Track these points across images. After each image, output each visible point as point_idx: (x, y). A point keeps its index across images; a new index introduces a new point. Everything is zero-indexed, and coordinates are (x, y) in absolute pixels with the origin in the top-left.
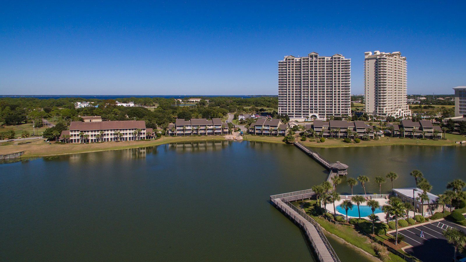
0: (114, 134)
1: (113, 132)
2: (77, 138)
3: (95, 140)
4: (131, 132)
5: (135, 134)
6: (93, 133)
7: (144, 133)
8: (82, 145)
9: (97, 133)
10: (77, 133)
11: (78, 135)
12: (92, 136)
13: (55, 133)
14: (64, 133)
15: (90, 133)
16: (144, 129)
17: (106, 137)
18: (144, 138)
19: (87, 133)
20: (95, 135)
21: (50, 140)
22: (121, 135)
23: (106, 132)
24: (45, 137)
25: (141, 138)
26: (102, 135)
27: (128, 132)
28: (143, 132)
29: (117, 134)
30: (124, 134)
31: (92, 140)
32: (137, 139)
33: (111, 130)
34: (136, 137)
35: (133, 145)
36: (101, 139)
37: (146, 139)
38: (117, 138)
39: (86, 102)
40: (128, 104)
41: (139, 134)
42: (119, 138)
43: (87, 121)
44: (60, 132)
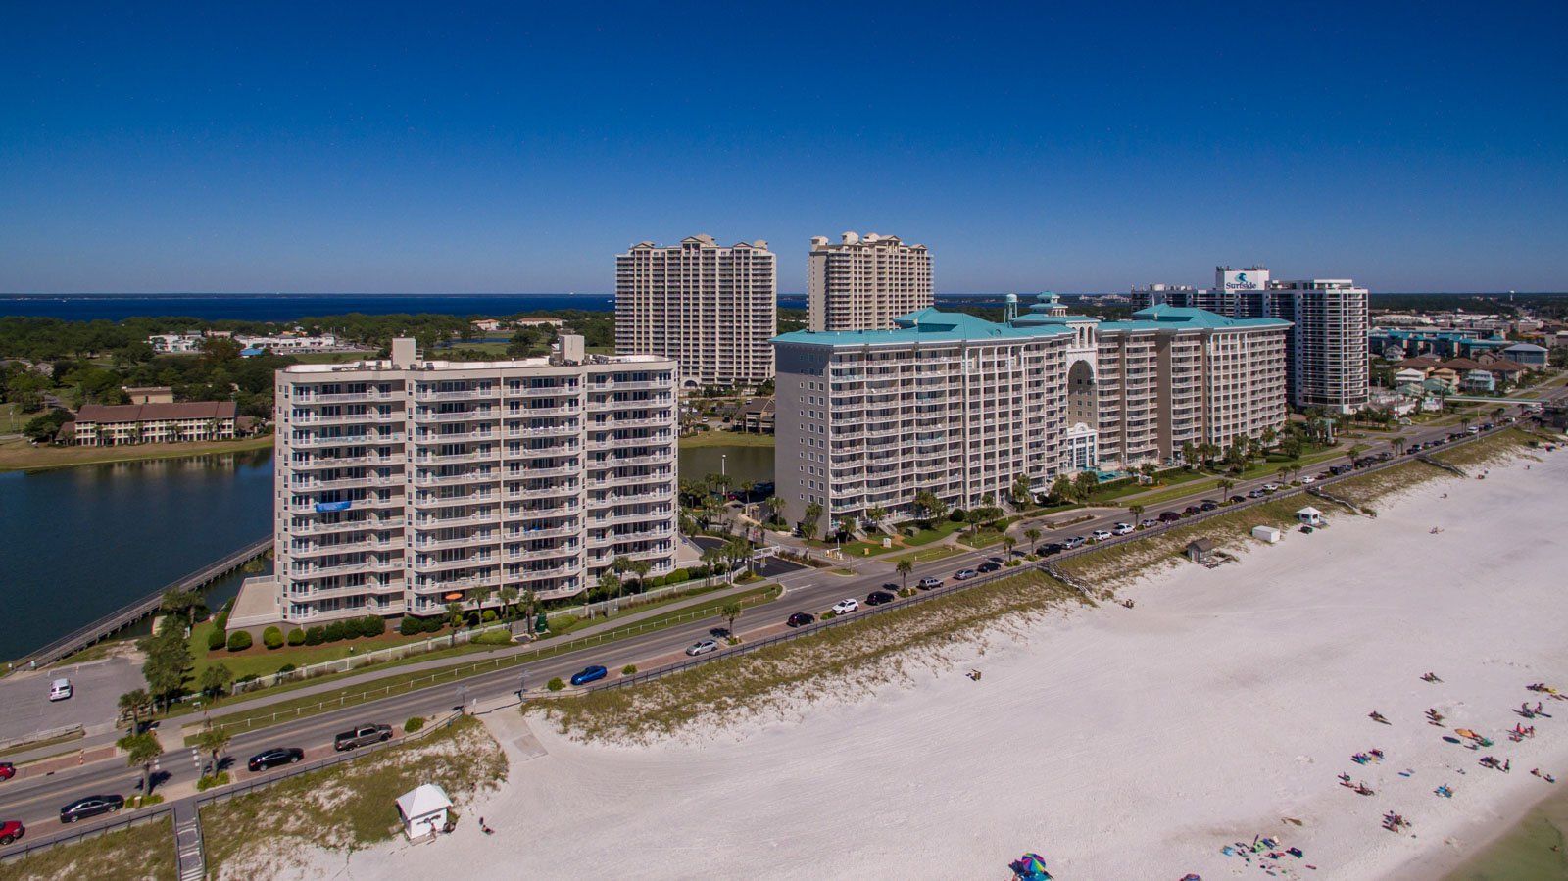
0: (167, 429)
1: (164, 425)
2: (90, 435)
3: (126, 440)
4: (202, 424)
5: (210, 428)
6: (123, 427)
7: (230, 427)
8: (99, 450)
9: (130, 427)
10: (90, 427)
11: (92, 431)
12: (120, 432)
13: (48, 428)
14: (65, 427)
15: (116, 428)
16: (230, 419)
17: (150, 434)
18: (230, 435)
19: (109, 428)
20: (126, 431)
22: (180, 430)
23: (150, 426)
24: (28, 436)
25: (224, 435)
26: (141, 430)
27: (195, 424)
28: (227, 423)
29: (172, 429)
30: (186, 428)
31: (120, 440)
32: (214, 438)
33: (160, 421)
34: (211, 435)
35: (207, 448)
36: (137, 437)
37: (233, 437)
38: (173, 436)
39: (203, 331)
40: (318, 340)
41: (219, 427)
42: (177, 435)
43: (138, 400)
44: (59, 426)
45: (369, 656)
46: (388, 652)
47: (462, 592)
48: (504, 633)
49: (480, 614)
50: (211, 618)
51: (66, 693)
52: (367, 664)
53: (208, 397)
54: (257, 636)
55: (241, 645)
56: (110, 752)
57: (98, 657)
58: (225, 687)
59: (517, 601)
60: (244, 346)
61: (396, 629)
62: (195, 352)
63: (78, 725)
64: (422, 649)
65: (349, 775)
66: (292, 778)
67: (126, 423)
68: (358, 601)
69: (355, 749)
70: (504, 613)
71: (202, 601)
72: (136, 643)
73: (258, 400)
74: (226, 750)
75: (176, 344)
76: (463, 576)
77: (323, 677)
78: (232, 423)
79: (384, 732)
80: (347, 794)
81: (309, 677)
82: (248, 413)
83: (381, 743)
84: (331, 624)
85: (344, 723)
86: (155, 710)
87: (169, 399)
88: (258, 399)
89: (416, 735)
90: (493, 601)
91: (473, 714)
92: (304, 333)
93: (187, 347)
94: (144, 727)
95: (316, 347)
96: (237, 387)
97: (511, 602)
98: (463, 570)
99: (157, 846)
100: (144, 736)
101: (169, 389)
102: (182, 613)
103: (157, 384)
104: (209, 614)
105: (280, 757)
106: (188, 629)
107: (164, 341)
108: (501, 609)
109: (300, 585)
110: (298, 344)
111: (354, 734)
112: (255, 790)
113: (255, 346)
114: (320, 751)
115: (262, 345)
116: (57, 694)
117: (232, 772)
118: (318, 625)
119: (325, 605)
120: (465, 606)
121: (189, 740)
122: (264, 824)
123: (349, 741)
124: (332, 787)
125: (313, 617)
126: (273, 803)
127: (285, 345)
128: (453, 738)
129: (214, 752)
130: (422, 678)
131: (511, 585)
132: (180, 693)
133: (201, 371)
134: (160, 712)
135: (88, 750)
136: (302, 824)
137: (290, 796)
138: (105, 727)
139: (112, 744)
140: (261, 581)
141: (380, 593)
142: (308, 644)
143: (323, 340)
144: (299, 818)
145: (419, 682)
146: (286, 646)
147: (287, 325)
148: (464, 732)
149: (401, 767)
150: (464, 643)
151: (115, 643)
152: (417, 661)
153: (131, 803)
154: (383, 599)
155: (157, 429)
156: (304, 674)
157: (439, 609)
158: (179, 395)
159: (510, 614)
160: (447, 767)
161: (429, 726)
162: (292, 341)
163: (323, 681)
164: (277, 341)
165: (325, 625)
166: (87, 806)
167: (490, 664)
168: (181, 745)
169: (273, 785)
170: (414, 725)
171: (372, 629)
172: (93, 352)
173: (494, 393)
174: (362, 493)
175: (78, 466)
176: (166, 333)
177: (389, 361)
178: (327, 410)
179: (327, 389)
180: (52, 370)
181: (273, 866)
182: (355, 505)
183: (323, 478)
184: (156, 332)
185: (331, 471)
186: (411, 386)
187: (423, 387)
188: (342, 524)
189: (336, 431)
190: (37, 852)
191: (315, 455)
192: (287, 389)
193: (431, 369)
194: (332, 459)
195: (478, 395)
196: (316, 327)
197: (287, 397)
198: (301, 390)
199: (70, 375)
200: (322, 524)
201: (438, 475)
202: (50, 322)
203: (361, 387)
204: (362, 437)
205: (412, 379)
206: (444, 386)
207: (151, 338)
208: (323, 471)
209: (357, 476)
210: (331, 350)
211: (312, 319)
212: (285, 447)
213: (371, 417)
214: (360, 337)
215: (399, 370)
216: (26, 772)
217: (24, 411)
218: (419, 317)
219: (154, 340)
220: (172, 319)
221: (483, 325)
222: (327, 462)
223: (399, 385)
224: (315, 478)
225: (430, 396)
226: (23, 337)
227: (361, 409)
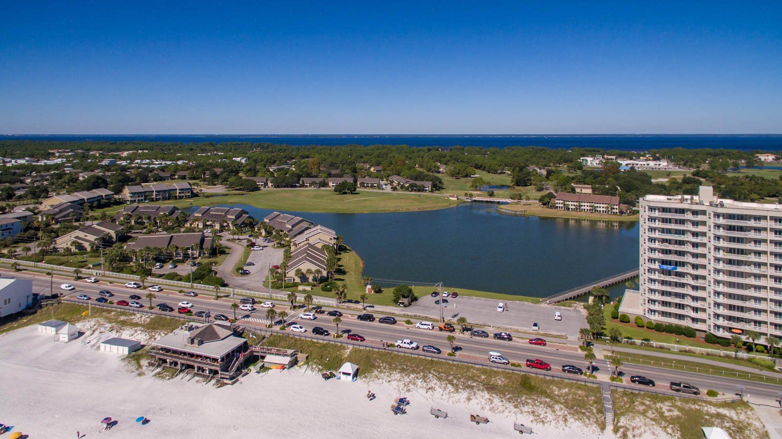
0: (590, 206)
1: (589, 204)
2: (561, 205)
3: (574, 209)
4: (604, 206)
5: (608, 208)
6: (573, 203)
7: (616, 209)
8: (564, 212)
9: (575, 204)
10: (561, 202)
11: (562, 203)
12: (572, 205)
13: (547, 200)
14: (552, 200)
15: (570, 203)
16: (617, 205)
17: (583, 208)
18: (616, 212)
19: (568, 203)
20: (574, 205)
21: (544, 204)
22: (595, 207)
23: (583, 204)
24: (539, 202)
25: (614, 212)
26: (580, 205)
27: (602, 205)
28: (615, 207)
29: (592, 206)
30: (598, 207)
31: (572, 209)
32: (610, 213)
33: (587, 202)
34: (608, 211)
35: (607, 217)
36: (578, 208)
37: (618, 214)
38: (592, 210)
39: (603, 155)
40: (658, 163)
41: (612, 208)
42: (594, 210)
43: (578, 190)
44: (550, 200)
45: (688, 348)
46: (698, 349)
47: (742, 330)
48: (770, 363)
49: (754, 347)
50: (612, 303)
51: (559, 318)
52: (686, 351)
53: (606, 193)
54: (632, 318)
55: (625, 320)
56: (576, 349)
57: (569, 306)
58: (619, 338)
59: (779, 346)
60: (621, 164)
61: (702, 338)
62: (600, 166)
63: (565, 334)
64: (717, 354)
65: (677, 404)
66: (650, 393)
67: (574, 202)
68: (681, 317)
69: (680, 393)
70: (770, 350)
71: (607, 294)
72: (583, 305)
73: (631, 196)
74: (621, 368)
75: (592, 162)
76: (743, 321)
77: (664, 350)
78: (617, 207)
79: (695, 390)
80: (676, 413)
81: (657, 348)
82: (625, 203)
83: (693, 395)
84: (667, 324)
85: (677, 378)
86: (592, 338)
87: (590, 191)
88: (629, 196)
89: (710, 399)
90: (762, 341)
91: (748, 402)
92: (651, 158)
93: (596, 163)
94: (589, 344)
95: (657, 166)
96: (619, 188)
97: (775, 346)
98: (743, 318)
99: (596, 397)
100: (588, 348)
101: (590, 186)
102: (600, 297)
103: (585, 183)
104: (611, 301)
105: (644, 381)
106: (602, 306)
107: (587, 161)
108: (769, 348)
109: (652, 300)
110: (648, 165)
111: (679, 385)
112: (633, 391)
113: (627, 165)
114: (663, 386)
115: (630, 164)
116: (556, 318)
117: (623, 378)
118: (661, 323)
119: (664, 314)
120: (744, 338)
121: (606, 357)
122: (638, 408)
123: (677, 388)
124: (669, 406)
125: (656, 318)
126: (642, 401)
127: (641, 165)
128: (735, 410)
129: (616, 367)
130: (716, 369)
131: (776, 336)
132: (602, 334)
133: (603, 179)
134: (594, 340)
135: (569, 345)
136: (655, 416)
137: (649, 401)
138: (575, 338)
139: (577, 346)
140: (633, 292)
141: (693, 317)
142: (656, 330)
143: (661, 163)
144: (653, 413)
145: (716, 372)
146: (645, 328)
147: (642, 153)
148: (742, 410)
149: (705, 412)
150: (742, 359)
151: (575, 302)
152: (714, 359)
153: (585, 375)
154: (694, 320)
155: (586, 206)
156: (654, 345)
157: (727, 335)
158: (594, 190)
159: (774, 353)
160: (732, 424)
161: (720, 398)
162: (645, 163)
163: (664, 352)
164: (637, 163)
165: (664, 324)
166: (570, 368)
167: (760, 378)
168: (603, 358)
169: (642, 393)
170: (711, 393)
171: (690, 333)
172: (559, 164)
173: (762, 224)
174: (683, 264)
175: (557, 218)
176: (587, 156)
177: (698, 197)
178: (664, 220)
179: (664, 210)
180: (546, 173)
181: (642, 429)
182: (680, 269)
183: (663, 253)
184: (583, 155)
185: (666, 250)
186: (710, 214)
187: (717, 215)
188: (673, 277)
189: (669, 231)
190: (556, 379)
191: (659, 241)
192: (645, 207)
193: (722, 205)
194: (667, 244)
195: (752, 223)
196: (657, 155)
197: (645, 211)
198: (652, 209)
199: (552, 175)
200: (662, 275)
201: (727, 264)
202: (544, 150)
203: (682, 211)
204: (683, 236)
205: (711, 210)
206: (731, 217)
207: (581, 158)
208: (663, 250)
209: (680, 255)
210: (665, 169)
211: (655, 150)
212: (644, 235)
213: (687, 227)
214: (682, 162)
215: (703, 204)
216: (550, 346)
217: (538, 190)
218: (718, 151)
219: (583, 159)
220: (589, 149)
221: (763, 157)
222: (665, 246)
223: (704, 213)
224: (659, 252)
225: (721, 221)
226: (535, 156)
227: (682, 222)
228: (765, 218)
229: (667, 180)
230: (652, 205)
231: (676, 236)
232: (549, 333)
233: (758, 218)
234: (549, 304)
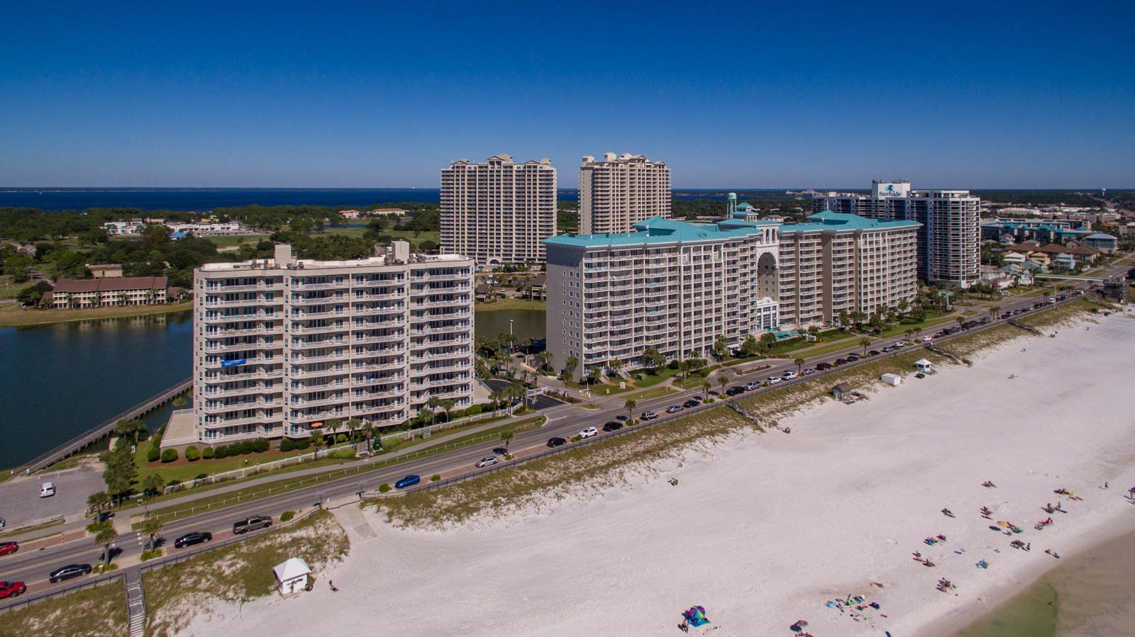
0: (118, 296)
1: (116, 294)
2: (63, 302)
3: (89, 304)
4: (143, 293)
5: (149, 296)
6: (87, 296)
7: (163, 295)
8: (70, 312)
9: (92, 295)
10: (63, 295)
11: (65, 298)
12: (85, 299)
13: (34, 295)
14: (46, 295)
15: (82, 296)
16: (163, 290)
17: (106, 300)
18: (163, 301)
19: (77, 296)
20: (89, 298)
21: (28, 304)
22: (127, 297)
23: (106, 294)
24: (20, 301)
25: (159, 301)
26: (100, 297)
27: (138, 293)
28: (161, 293)
29: (122, 296)
30: (131, 296)
31: (85, 305)
32: (152, 303)
33: (114, 291)
34: (150, 300)
35: (146, 310)
36: (98, 302)
37: (165, 302)
38: (122, 302)
39: (143, 218)
40: (227, 226)
41: (155, 296)
42: (125, 301)
43: (97, 274)
44: (42, 294)
45: (258, 467)
46: (271, 465)
47: (323, 422)
48: (350, 452)
49: (335, 437)
50: (150, 439)
51: (51, 492)
52: (256, 473)
53: (147, 272)
54: (181, 452)
55: (170, 458)
56: (81, 534)
57: (72, 466)
58: (159, 489)
59: (360, 429)
60: (173, 230)
61: (278, 447)
62: (138, 235)
63: (60, 515)
64: (294, 462)
65: (242, 551)
66: (204, 553)
67: (89, 292)
68: (251, 428)
69: (247, 533)
70: (352, 436)
71: (145, 426)
72: (98, 457)
73: (182, 275)
74: (161, 533)
75: (124, 229)
76: (323, 410)
77: (226, 482)
78: (164, 292)
79: (267, 521)
80: (241, 564)
81: (216, 482)
82: (176, 285)
83: (264, 529)
84: (232, 444)
85: (240, 515)
86: (112, 505)
87: (119, 273)
89: (287, 524)
90: (344, 428)
91: (327, 509)
92: (217, 220)
93: (132, 231)
94: (105, 517)
95: (225, 231)
96: (168, 264)
97: (356, 429)
98: (323, 406)
99: (114, 599)
100: (104, 524)
101: (119, 265)
102: (130, 436)
103: (111, 262)
104: (148, 436)
105: (195, 539)
106: (133, 447)
107: (115, 227)
108: (350, 434)
109: (211, 417)
110: (212, 229)
111: (246, 523)
112: (179, 561)
113: (181, 231)
114: (223, 534)
115: (186, 229)
116: (45, 493)
117: (163, 548)
118: (223, 445)
119: (228, 430)
120: (324, 431)
121: (135, 526)
122: (185, 584)
123: (243, 528)
124: (231, 559)
125: (220, 439)
126: (192, 570)
127: (203, 229)
128: (313, 526)
129: (152, 535)
130: (294, 483)
131: (357, 417)
132: (130, 492)
133: (142, 252)
134: (115, 506)
135: (67, 533)
136: (211, 584)
137: (202, 565)
138: (78, 517)
139: (83, 528)
140: (184, 412)
141: (266, 422)
142: (217, 458)
143: (231, 226)
144: (208, 580)
145: (291, 487)
146: (201, 459)
147: (204, 213)
148: (321, 522)
149: (277, 546)
150: (323, 458)
151: (84, 456)
152: (290, 471)
153: (97, 569)
154: (268, 426)
155: (111, 297)
156: (213, 480)
157: (306, 433)
158: (126, 271)
159: (356, 437)
160: (309, 546)
161: (297, 517)
162: (208, 227)
163: (227, 485)
164: (197, 226)
165: (228, 445)
166: (67, 571)
167: (339, 473)
168: (129, 529)
169: (191, 558)
170: (287, 517)
171: (260, 447)
172: (64, 235)
173: (345, 284)
174: (253, 354)
175: (55, 324)
176: (117, 221)
177: (273, 260)
178: (229, 297)
179: (229, 282)
180: (35, 250)
181: (191, 613)
182: (249, 362)
183: (227, 344)
184: (110, 220)
185: (232, 338)
186: (287, 280)
187: (296, 280)
188: (240, 374)
189: (236, 311)
190: (35, 603)
191: (222, 328)
192: (202, 282)
193: (302, 267)
194: (233, 330)
195: (334, 285)
196: (226, 216)
197: (202, 287)
198: (212, 282)
199: (48, 254)
200: (226, 376)
201: (307, 342)
202: (32, 212)
203: (253, 281)
204: (254, 315)
205: (288, 275)
206: (311, 280)
207: (106, 224)
208: (227, 339)
209: (250, 342)
210: (236, 233)
211: (223, 209)
212: (200, 322)
213: (260, 301)
214: (258, 224)
215: (280, 268)
216: (26, 548)
217: (16, 282)
218: (301, 207)
219: (109, 226)
220: (121, 209)
221: (347, 214)
222: (229, 333)
223: (280, 279)
224: (222, 343)
225: (301, 287)
226: (13, 224)
227: (253, 295)
228: (347, 276)
229: (238, 248)
230: (213, 276)
231: (245, 316)
232: (26, 526)
233: (340, 278)
234: (30, 474)
